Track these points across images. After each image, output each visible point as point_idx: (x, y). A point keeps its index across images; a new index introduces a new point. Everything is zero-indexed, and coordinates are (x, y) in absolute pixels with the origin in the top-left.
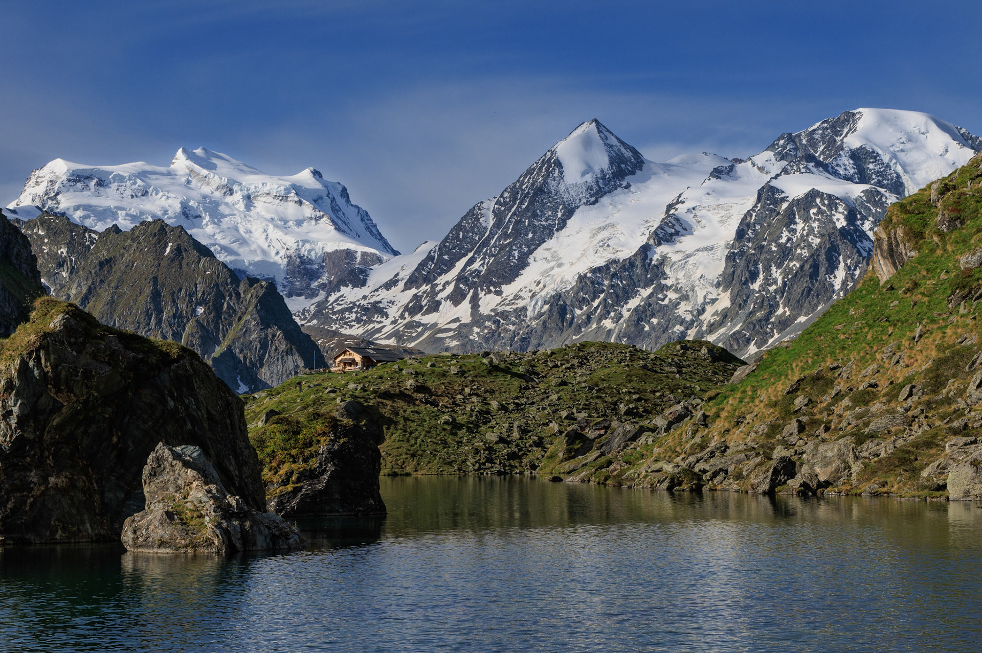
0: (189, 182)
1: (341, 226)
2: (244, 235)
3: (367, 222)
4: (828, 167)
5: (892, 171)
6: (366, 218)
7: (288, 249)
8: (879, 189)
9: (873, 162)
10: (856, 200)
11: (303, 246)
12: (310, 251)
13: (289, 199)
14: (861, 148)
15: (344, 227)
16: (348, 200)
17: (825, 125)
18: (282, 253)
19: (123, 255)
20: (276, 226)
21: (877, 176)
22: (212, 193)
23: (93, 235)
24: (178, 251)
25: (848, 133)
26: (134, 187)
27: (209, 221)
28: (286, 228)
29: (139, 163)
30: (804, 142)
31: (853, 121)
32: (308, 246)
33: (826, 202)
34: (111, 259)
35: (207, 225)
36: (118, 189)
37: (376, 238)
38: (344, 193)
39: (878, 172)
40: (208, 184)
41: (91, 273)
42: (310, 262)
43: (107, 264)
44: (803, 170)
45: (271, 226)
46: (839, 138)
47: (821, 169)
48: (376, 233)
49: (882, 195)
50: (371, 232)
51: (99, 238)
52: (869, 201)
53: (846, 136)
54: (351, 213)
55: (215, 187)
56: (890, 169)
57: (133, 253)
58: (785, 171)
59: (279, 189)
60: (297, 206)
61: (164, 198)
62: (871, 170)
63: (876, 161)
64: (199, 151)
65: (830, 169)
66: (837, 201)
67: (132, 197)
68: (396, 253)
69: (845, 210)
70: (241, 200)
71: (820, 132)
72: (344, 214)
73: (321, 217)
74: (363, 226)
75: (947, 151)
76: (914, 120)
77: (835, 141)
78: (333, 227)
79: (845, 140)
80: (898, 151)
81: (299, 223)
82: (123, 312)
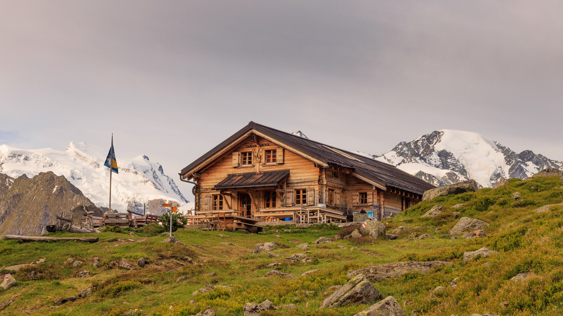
0: (75, 160)
1: (158, 186)
2: (105, 189)
3: (172, 185)
4: (426, 160)
5: (460, 164)
6: (172, 183)
7: (128, 198)
8: (455, 172)
9: (450, 158)
10: (443, 178)
11: (137, 196)
12: (140, 199)
13: (130, 171)
14: (444, 151)
15: (159, 187)
16: (162, 172)
17: (424, 138)
18: (125, 200)
19: (27, 192)
20: (123, 185)
21: (452, 166)
22: (88, 166)
23: (11, 180)
24: (61, 190)
25: (436, 142)
26: (45, 161)
27: (86, 181)
28: (128, 186)
29: (49, 149)
30: (412, 147)
31: (439, 136)
32: (139, 197)
33: (428, 178)
34: (20, 194)
35: (84, 183)
36: (36, 162)
37: (177, 194)
38: (161, 168)
39: (453, 164)
40: (86, 161)
41: (7, 202)
42: (140, 205)
43: (18, 197)
44: (413, 161)
45: (120, 185)
46: (431, 145)
47: (423, 161)
48: (177, 191)
49: (457, 176)
50: (174, 190)
51: (15, 182)
52: (450, 179)
53: (435, 144)
54: (164, 179)
55: (90, 163)
56: (459, 162)
57: (34, 191)
58: (403, 161)
59: (125, 165)
60: (134, 175)
61: (61, 168)
62: (449, 163)
63: (452, 158)
64: (82, 143)
65: (427, 161)
66: (434, 178)
67: (44, 167)
68: (187, 202)
69: (438, 183)
70: (104, 171)
71: (421, 141)
72: (160, 180)
73: (147, 181)
74: (170, 186)
75: (489, 154)
76: (471, 136)
77: (429, 147)
78: (154, 187)
79: (435, 146)
80: (463, 153)
81: (135, 184)
82: (25, 226)
